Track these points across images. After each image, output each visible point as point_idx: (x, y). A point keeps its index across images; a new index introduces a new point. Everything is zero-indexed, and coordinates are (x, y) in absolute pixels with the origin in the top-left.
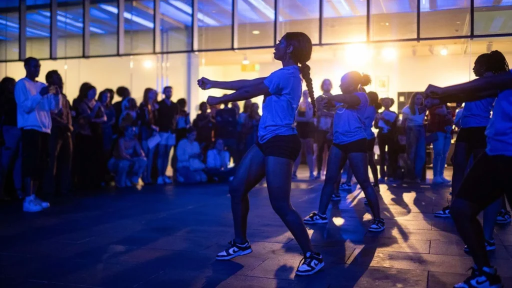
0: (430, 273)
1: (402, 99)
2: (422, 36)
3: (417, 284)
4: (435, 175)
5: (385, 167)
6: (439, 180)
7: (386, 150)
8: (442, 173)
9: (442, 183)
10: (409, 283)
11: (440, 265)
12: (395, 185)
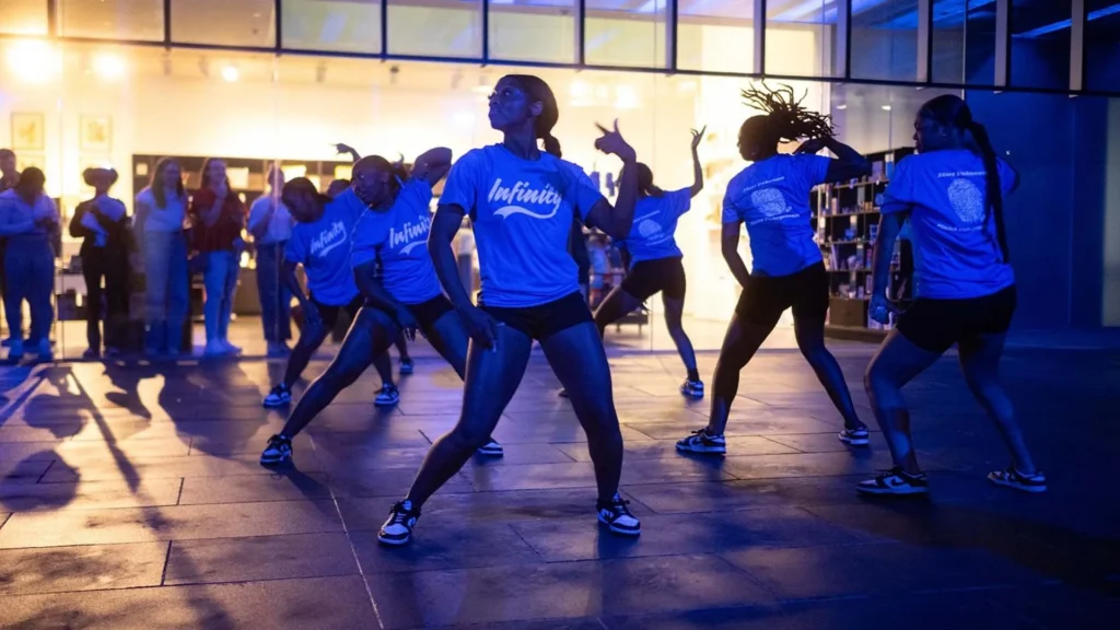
0: (173, 545)
1: (142, 170)
2: (175, 38)
3: (143, 571)
4: (209, 337)
5: (101, 324)
6: (217, 347)
7: (103, 285)
8: (222, 332)
9: (224, 354)
10: (126, 571)
11: (197, 526)
12: (121, 363)
